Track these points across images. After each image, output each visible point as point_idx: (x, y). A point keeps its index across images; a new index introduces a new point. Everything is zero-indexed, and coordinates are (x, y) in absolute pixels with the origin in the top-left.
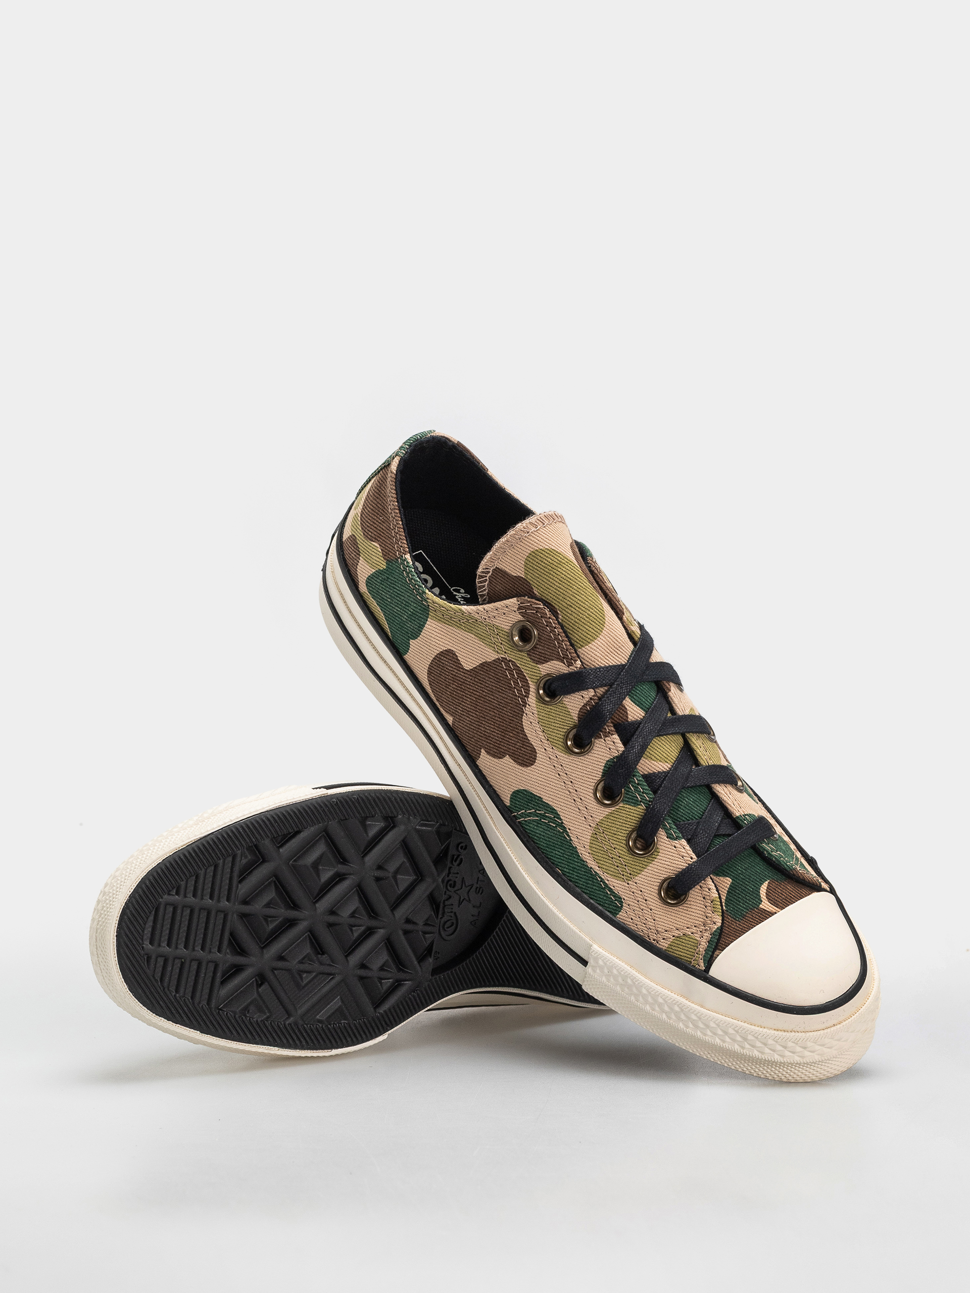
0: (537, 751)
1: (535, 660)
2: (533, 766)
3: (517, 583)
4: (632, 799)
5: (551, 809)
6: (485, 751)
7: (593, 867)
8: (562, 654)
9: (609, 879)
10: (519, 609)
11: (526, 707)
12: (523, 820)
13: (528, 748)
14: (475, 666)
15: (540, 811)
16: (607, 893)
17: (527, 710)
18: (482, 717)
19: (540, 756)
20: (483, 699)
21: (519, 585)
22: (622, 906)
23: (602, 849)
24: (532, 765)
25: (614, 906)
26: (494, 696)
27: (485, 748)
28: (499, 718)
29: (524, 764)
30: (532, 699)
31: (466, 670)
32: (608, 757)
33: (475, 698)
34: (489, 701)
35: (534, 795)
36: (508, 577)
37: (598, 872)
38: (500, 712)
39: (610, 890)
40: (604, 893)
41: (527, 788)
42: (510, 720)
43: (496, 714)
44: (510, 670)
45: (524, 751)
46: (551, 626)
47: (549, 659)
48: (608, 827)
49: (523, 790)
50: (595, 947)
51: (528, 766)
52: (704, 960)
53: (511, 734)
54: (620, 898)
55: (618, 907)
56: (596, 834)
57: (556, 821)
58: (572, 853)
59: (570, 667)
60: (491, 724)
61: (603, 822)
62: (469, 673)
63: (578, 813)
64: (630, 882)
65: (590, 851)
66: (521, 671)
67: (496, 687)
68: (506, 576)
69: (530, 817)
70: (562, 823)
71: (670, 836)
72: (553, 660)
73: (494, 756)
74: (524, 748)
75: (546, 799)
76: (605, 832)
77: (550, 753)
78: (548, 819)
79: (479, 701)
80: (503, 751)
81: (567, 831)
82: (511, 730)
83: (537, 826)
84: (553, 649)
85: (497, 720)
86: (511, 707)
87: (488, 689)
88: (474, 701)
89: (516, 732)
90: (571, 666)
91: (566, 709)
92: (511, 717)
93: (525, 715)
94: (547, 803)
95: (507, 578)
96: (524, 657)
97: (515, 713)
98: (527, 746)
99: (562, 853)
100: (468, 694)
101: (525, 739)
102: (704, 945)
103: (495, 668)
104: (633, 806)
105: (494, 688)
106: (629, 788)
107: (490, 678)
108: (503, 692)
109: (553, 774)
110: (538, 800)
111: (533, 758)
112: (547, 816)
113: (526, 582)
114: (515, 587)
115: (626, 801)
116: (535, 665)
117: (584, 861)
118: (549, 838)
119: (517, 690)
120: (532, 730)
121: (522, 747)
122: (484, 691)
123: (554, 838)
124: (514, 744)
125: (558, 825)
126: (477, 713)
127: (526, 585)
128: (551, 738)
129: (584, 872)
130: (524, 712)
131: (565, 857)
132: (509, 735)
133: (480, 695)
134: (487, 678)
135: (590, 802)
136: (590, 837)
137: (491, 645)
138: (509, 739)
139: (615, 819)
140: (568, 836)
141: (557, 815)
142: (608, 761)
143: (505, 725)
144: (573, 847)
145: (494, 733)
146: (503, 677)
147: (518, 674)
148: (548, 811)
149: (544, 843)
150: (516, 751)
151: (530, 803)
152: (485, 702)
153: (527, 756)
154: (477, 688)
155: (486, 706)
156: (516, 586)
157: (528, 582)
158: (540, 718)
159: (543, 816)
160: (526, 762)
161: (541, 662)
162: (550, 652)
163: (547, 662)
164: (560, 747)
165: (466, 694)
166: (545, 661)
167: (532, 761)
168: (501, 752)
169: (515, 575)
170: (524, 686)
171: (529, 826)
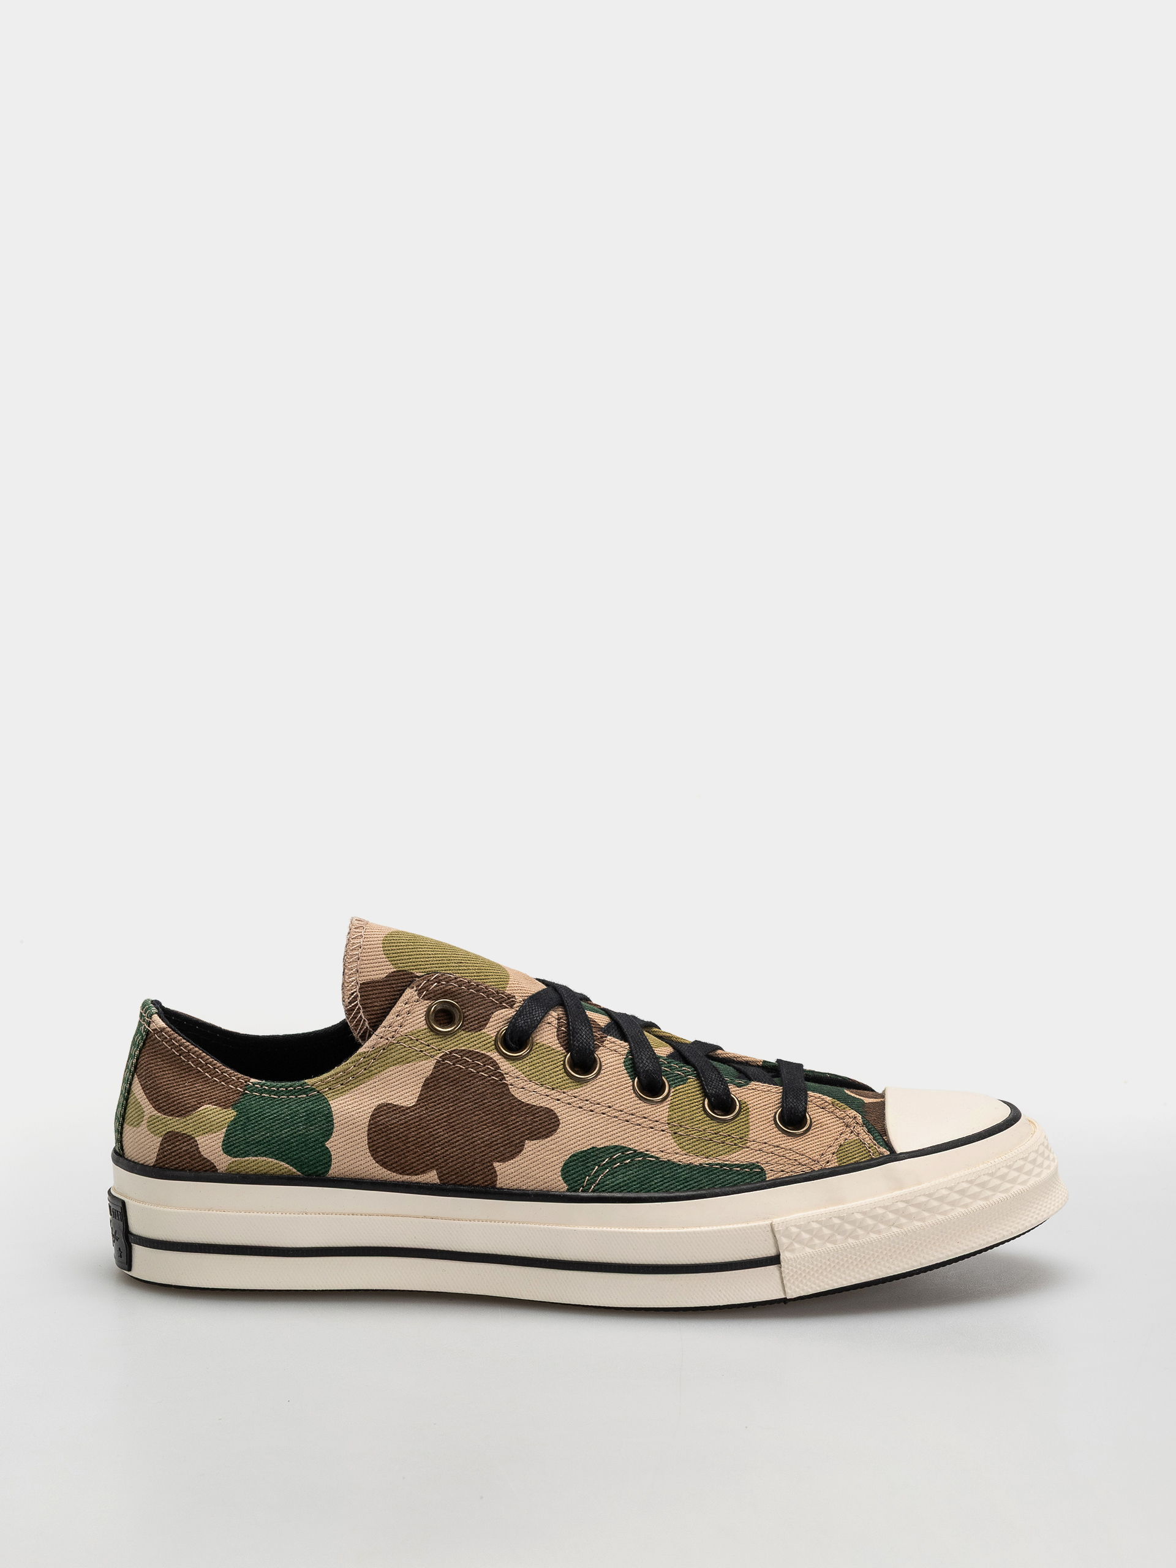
0: (552, 1108)
1: (475, 1029)
2: (560, 1126)
3: (393, 982)
4: (677, 1079)
5: (612, 1149)
6: (498, 1162)
7: (701, 1162)
8: (496, 1000)
9: (727, 1158)
10: (419, 994)
11: (505, 1078)
12: (594, 1187)
13: (540, 1113)
14: (418, 1094)
15: (604, 1160)
16: (738, 1171)
17: (509, 1080)
18: (468, 1132)
19: (559, 1110)
20: (454, 1115)
21: (396, 982)
22: (762, 1169)
23: (694, 1140)
24: (558, 1125)
25: (755, 1175)
26: (463, 1101)
27: (496, 1158)
28: (487, 1115)
29: (550, 1132)
30: (505, 1065)
33: (445, 1122)
34: (462, 1110)
35: (586, 1151)
36: (380, 984)
37: (710, 1162)
38: (483, 1109)
39: (738, 1166)
40: (735, 1173)
41: (572, 1152)
42: (500, 1105)
43: (480, 1114)
44: (458, 1061)
45: (540, 1120)
46: (464, 984)
47: (488, 1015)
48: (679, 1118)
49: (570, 1157)
51: (556, 1130)
53: (514, 1118)
54: (754, 1164)
55: (760, 1173)
56: (675, 1133)
57: (628, 1154)
58: (670, 1169)
59: (515, 1006)
60: (483, 1129)
61: (672, 1116)
63: (642, 1129)
64: (748, 1145)
65: (684, 1152)
66: (471, 1051)
67: (457, 1091)
68: (377, 984)
69: (599, 1176)
70: (635, 1151)
72: (493, 1013)
73: (512, 1157)
74: (538, 1117)
75: (600, 1143)
76: (683, 1124)
77: (566, 1098)
78: (618, 1160)
79: (452, 1121)
80: (518, 1141)
81: (647, 1154)
82: (508, 1114)
83: (614, 1177)
84: (484, 1002)
85: (487, 1120)
86: (490, 1093)
88: (446, 1125)
89: (515, 1111)
90: (514, 1004)
91: (545, 1046)
92: (498, 1102)
93: (510, 1086)
94: (605, 1147)
95: (380, 986)
97: (499, 1096)
98: (538, 1112)
99: (661, 1177)
100: (435, 1126)
101: (530, 1108)
103: (441, 1074)
104: (683, 1084)
105: (457, 1093)
107: (444, 1089)
108: (469, 1087)
109: (586, 1115)
110: (593, 1152)
111: (554, 1118)
112: (615, 1159)
113: (401, 973)
114: (393, 988)
115: (673, 1084)
116: (479, 1033)
117: (689, 1165)
118: (636, 1176)
119: (483, 1071)
120: (531, 1093)
121: (535, 1118)
122: (449, 1108)
123: (640, 1172)
124: (523, 1124)
125: (632, 1157)
126: (460, 1133)
127: (404, 975)
128: (555, 1084)
129: (698, 1173)
130: (507, 1085)
131: (667, 1178)
132: (512, 1121)
133: (448, 1114)
134: (441, 1093)
135: (644, 1108)
136: (673, 1140)
138: (514, 1124)
139: (680, 1106)
140: (652, 1157)
141: (623, 1149)
142: (624, 1062)
143: (498, 1116)
144: (666, 1162)
145: (494, 1135)
146: (457, 1075)
147: (470, 1056)
148: (611, 1153)
150: (531, 1128)
151: (587, 1163)
152: (459, 1115)
153: (546, 1121)
154: (439, 1112)
155: (463, 1117)
156: (394, 986)
157: (403, 971)
158: (528, 1075)
159: (611, 1162)
160: (550, 1128)
161: (482, 1026)
162: (484, 1008)
163: (489, 1019)
164: (570, 1085)
165: (432, 1128)
166: (486, 1020)
167: (556, 1122)
168: (517, 1144)
169: (386, 975)
170: (486, 1061)
171: (606, 1185)
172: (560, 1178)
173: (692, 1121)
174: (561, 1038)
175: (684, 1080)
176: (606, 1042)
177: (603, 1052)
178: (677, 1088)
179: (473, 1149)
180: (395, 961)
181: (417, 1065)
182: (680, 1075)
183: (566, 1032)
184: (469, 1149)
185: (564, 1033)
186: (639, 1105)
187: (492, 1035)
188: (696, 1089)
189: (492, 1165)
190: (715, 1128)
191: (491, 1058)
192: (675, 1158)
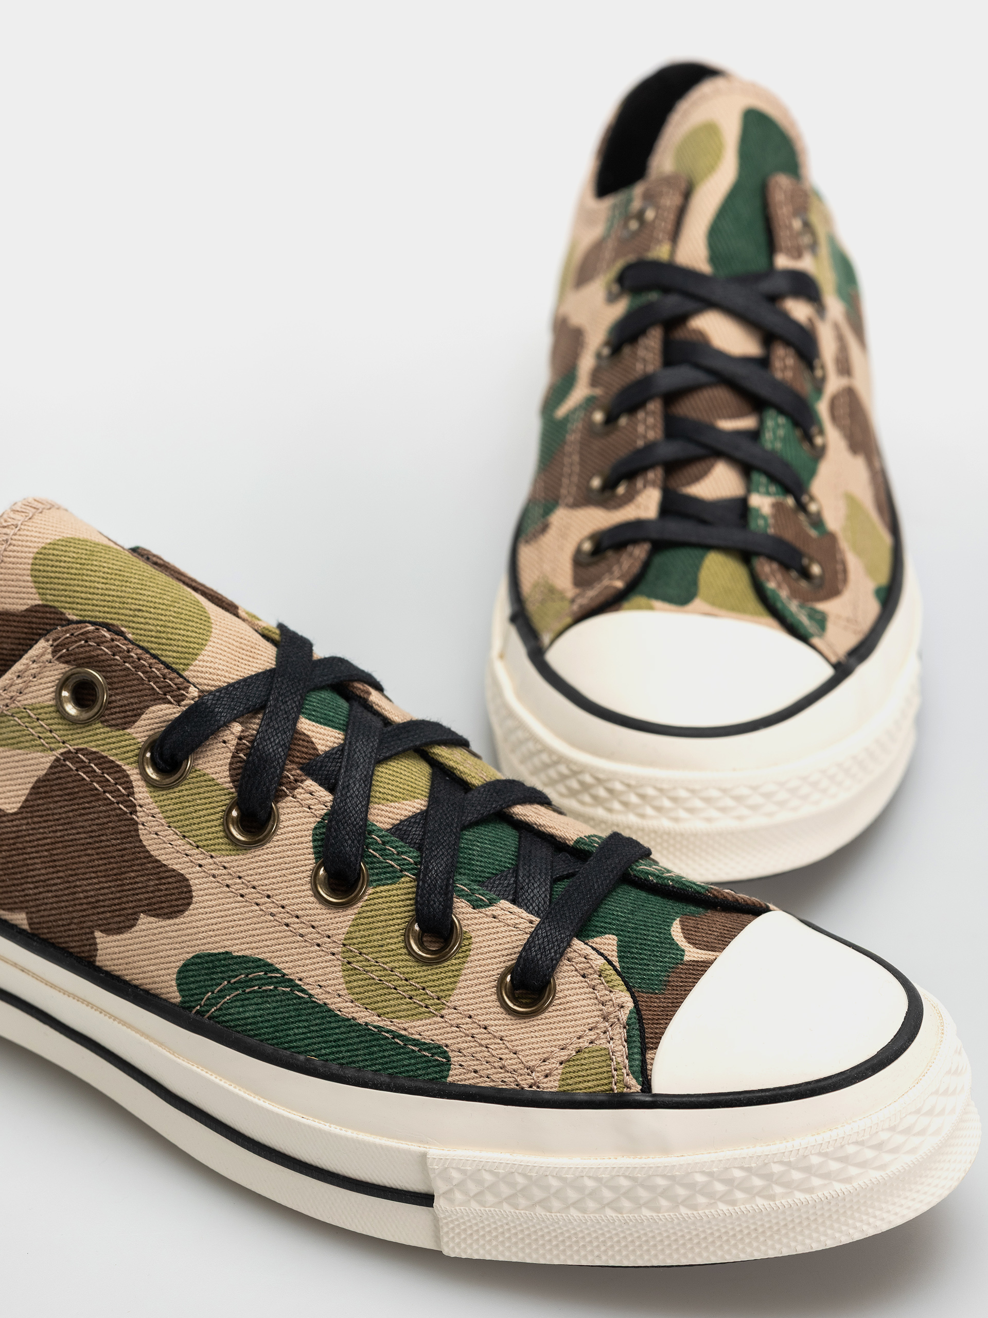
0: (188, 876)
1: (117, 725)
2: (192, 907)
3: (34, 620)
4: (385, 873)
5: (253, 962)
6: (101, 931)
7: (368, 1020)
8: (159, 688)
9: (406, 1026)
10: (54, 652)
11: (136, 812)
12: (215, 1010)
13: (170, 880)
14: (23, 798)
15: (237, 976)
16: (413, 1051)
17: (141, 816)
18: (72, 875)
19: (197, 882)
20: (60, 845)
21: (37, 620)
22: (448, 1059)
23: (371, 981)
24: (189, 904)
25: (435, 1066)
26: (76, 828)
27: (99, 925)
28: (101, 859)
29: (175, 912)
30: (142, 793)
31: (12, 814)
32: (312, 822)
33: (46, 851)
34: (72, 840)
35: (215, 954)
36: (15, 618)
37: (381, 1024)
38: (98, 848)
39: (416, 1043)
40: (408, 1053)
41: (197, 950)
42: (120, 850)
43: (93, 855)
44: (83, 767)
45: (166, 889)
46: (121, 652)
47: (141, 709)
48: (363, 940)
49: (193, 957)
50: (434, 1152)
51: (183, 911)
52: (633, 1073)
53: (133, 874)
54: (439, 1047)
55: (443, 1064)
56: (349, 963)
57: (271, 977)
58: (323, 1018)
59: (183, 703)
60: (91, 878)
61: (353, 935)
62: (19, 816)
63: (303, 944)
64: (443, 1012)
65: (351, 997)
66: (103, 757)
67: (72, 811)
68: (11, 618)
69: (224, 997)
70: (284, 975)
71: (477, 905)
72: (148, 707)
73: (119, 931)
74: (165, 884)
75: (238, 950)
76: (364, 951)
77: (211, 867)
78: (258, 982)
79: (55, 852)
80: (130, 911)
81: (298, 985)
82: (128, 867)
83: (243, 1006)
84: (141, 687)
85: (99, 866)
86: (113, 828)
87: (62, 821)
88: (47, 857)
89: (138, 865)
90: (183, 700)
91: (206, 778)
92: (119, 844)
93: (140, 826)
94: (243, 956)
95: (14, 621)
96: (98, 731)
97: (123, 835)
98: (167, 877)
99: (305, 1027)
100: (32, 853)
101: (158, 867)
102: (620, 1050)
103: (57, 779)
104: (391, 884)
105: (71, 814)
106: (370, 857)
107: (57, 802)
108: (88, 811)
109: (231, 900)
110: (225, 959)
111: (186, 892)
112: (251, 980)
113: (47, 609)
115: (375, 881)
116: (121, 732)
117: (349, 1020)
118: (272, 1014)
119: (110, 792)
120: (165, 845)
121: (161, 884)
122: (56, 831)
123: (281, 1010)
124: (143, 887)
125: (277, 983)
126: (61, 874)
127: (50, 613)
128: (201, 841)
129: (358, 1037)
130: (137, 823)
131: (313, 1031)
132: (130, 878)
133: (53, 840)
134: (51, 806)
135: (315, 912)
136: (341, 974)
137: (35, 744)
138: (131, 884)
139: (370, 920)
140: (303, 991)
141: (269, 967)
142: (315, 828)
143: (115, 865)
144: (320, 1006)
145: (102, 891)
146: (77, 787)
147: (101, 764)
148: (250, 968)
149: (267, 1028)
150: (152, 898)
151: (213, 973)
152: (66, 847)
153: (174, 894)
154: (43, 833)
155: (70, 852)
157: (51, 607)
158: (169, 817)
159: (246, 981)
160: (177, 906)
161: (130, 722)
162: (138, 696)
163: (140, 715)
164: (223, 847)
165: (29, 853)
166: (135, 715)
167: (187, 898)
168: (128, 915)
169: (25, 607)
170: (119, 778)
171: (230, 1014)
172: (174, 983)
173: (380, 949)
174: (234, 769)
175: (395, 877)
176: (300, 790)
177: (289, 804)
178: (378, 889)
179: (72, 903)
180: (43, 589)
181: (29, 756)
182: (392, 866)
183: (244, 761)
184: (67, 901)
185: (241, 762)
186: (310, 905)
187: (140, 740)
188: (407, 897)
189: (92, 933)
190: (408, 970)
191: (128, 776)
192: (335, 1004)
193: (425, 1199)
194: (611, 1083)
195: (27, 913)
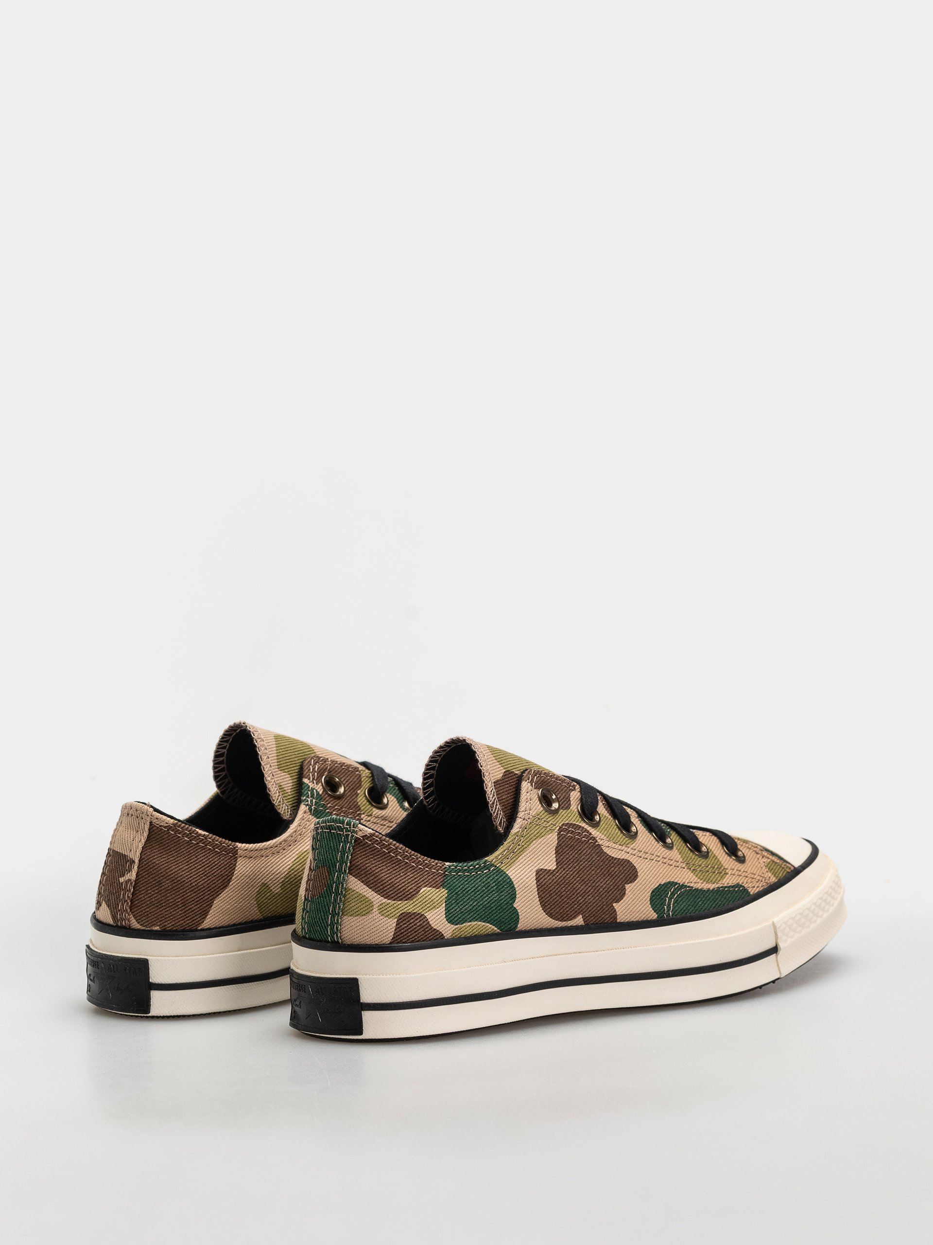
31: (556, 869)
62: (559, 869)
87: (575, 861)
96: (563, 813)
193: (774, 950)
194: (785, 870)
195: (582, 914)
